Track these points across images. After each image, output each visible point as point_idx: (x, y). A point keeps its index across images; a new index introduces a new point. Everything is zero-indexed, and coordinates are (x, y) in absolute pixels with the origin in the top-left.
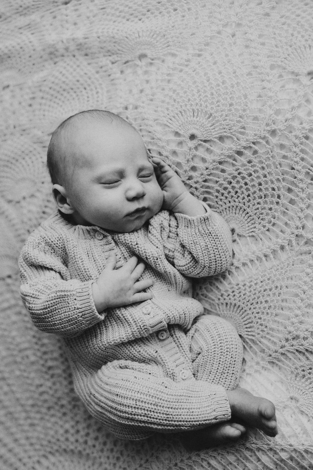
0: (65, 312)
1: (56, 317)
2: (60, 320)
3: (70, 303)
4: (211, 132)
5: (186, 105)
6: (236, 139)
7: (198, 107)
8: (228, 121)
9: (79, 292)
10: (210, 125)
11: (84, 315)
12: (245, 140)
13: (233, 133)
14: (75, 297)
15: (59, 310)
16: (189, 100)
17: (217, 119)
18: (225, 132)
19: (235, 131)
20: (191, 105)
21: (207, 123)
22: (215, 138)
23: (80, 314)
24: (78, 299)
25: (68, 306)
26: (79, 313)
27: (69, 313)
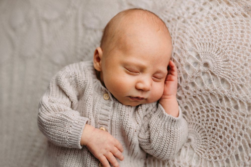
0: (60, 130)
1: (52, 130)
2: (54, 133)
3: (66, 126)
4: (220, 71)
5: (216, 42)
6: (231, 89)
7: (223, 49)
8: (236, 73)
9: (76, 123)
10: (223, 66)
11: (71, 139)
12: (237, 94)
13: (233, 84)
14: (71, 125)
15: (57, 127)
16: (220, 40)
17: (230, 66)
18: (229, 79)
19: (235, 84)
20: (220, 44)
21: (222, 63)
22: (220, 77)
23: (68, 138)
24: (73, 127)
25: (64, 128)
26: (69, 136)
27: (62, 132)
